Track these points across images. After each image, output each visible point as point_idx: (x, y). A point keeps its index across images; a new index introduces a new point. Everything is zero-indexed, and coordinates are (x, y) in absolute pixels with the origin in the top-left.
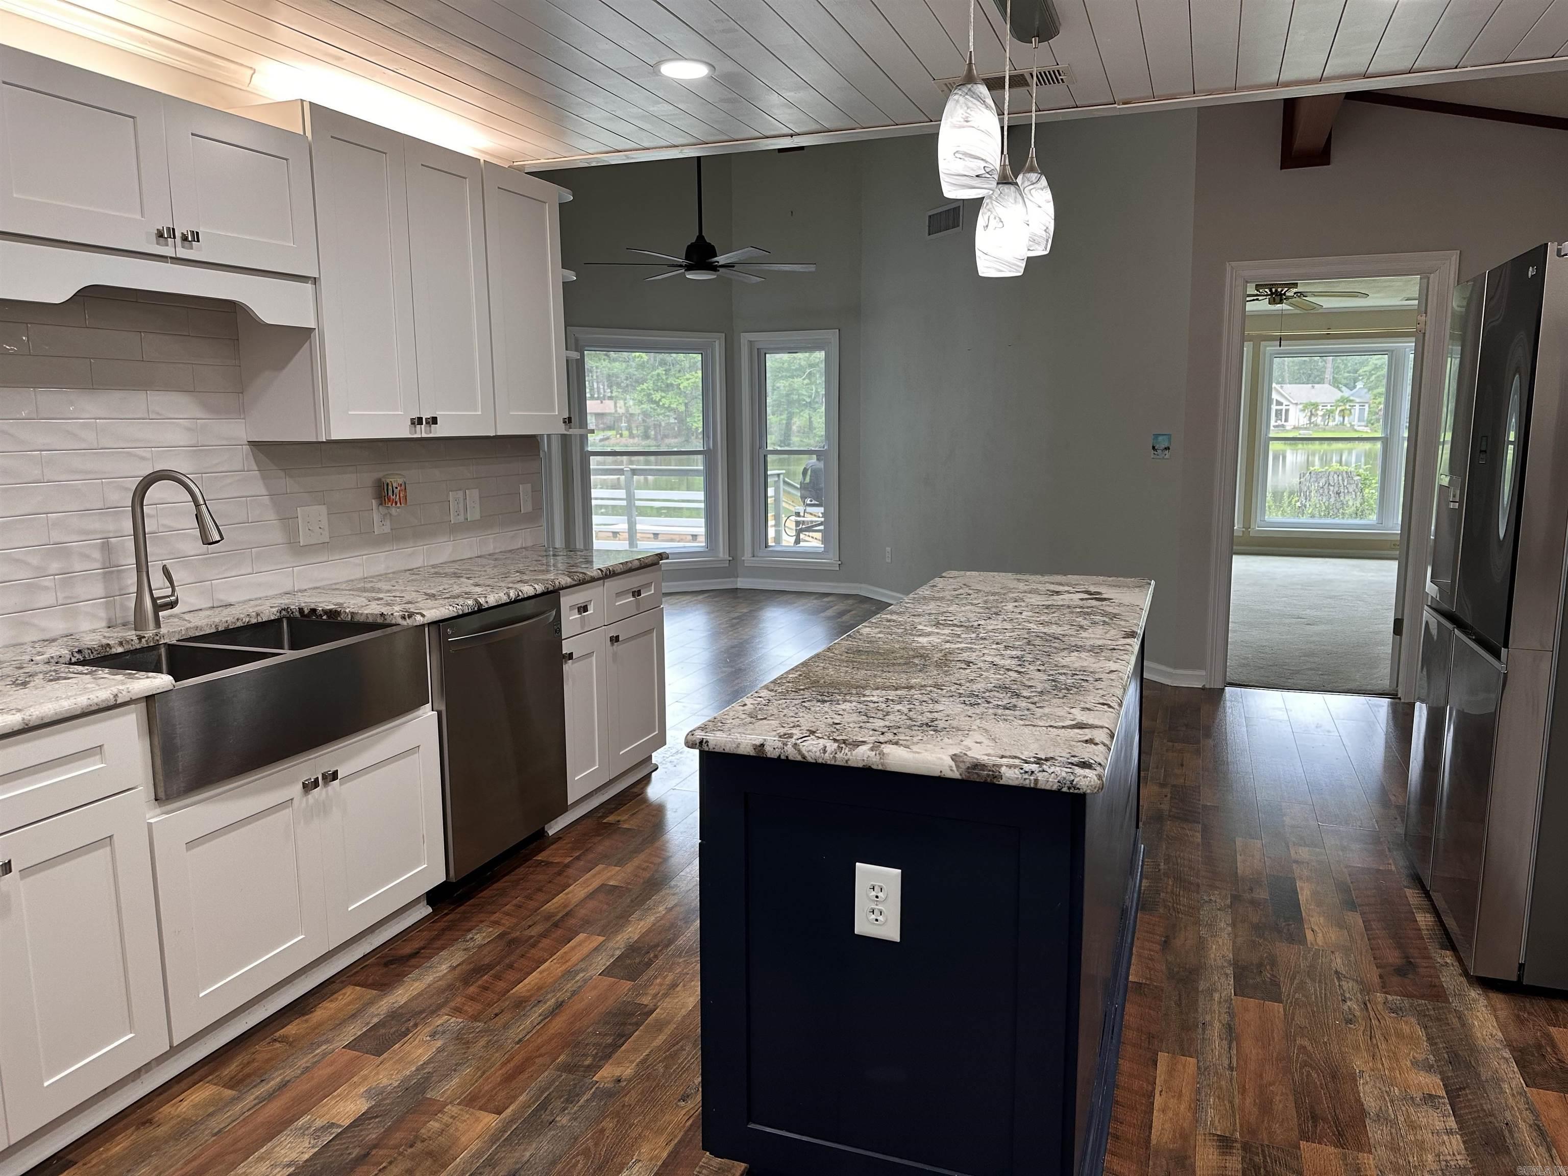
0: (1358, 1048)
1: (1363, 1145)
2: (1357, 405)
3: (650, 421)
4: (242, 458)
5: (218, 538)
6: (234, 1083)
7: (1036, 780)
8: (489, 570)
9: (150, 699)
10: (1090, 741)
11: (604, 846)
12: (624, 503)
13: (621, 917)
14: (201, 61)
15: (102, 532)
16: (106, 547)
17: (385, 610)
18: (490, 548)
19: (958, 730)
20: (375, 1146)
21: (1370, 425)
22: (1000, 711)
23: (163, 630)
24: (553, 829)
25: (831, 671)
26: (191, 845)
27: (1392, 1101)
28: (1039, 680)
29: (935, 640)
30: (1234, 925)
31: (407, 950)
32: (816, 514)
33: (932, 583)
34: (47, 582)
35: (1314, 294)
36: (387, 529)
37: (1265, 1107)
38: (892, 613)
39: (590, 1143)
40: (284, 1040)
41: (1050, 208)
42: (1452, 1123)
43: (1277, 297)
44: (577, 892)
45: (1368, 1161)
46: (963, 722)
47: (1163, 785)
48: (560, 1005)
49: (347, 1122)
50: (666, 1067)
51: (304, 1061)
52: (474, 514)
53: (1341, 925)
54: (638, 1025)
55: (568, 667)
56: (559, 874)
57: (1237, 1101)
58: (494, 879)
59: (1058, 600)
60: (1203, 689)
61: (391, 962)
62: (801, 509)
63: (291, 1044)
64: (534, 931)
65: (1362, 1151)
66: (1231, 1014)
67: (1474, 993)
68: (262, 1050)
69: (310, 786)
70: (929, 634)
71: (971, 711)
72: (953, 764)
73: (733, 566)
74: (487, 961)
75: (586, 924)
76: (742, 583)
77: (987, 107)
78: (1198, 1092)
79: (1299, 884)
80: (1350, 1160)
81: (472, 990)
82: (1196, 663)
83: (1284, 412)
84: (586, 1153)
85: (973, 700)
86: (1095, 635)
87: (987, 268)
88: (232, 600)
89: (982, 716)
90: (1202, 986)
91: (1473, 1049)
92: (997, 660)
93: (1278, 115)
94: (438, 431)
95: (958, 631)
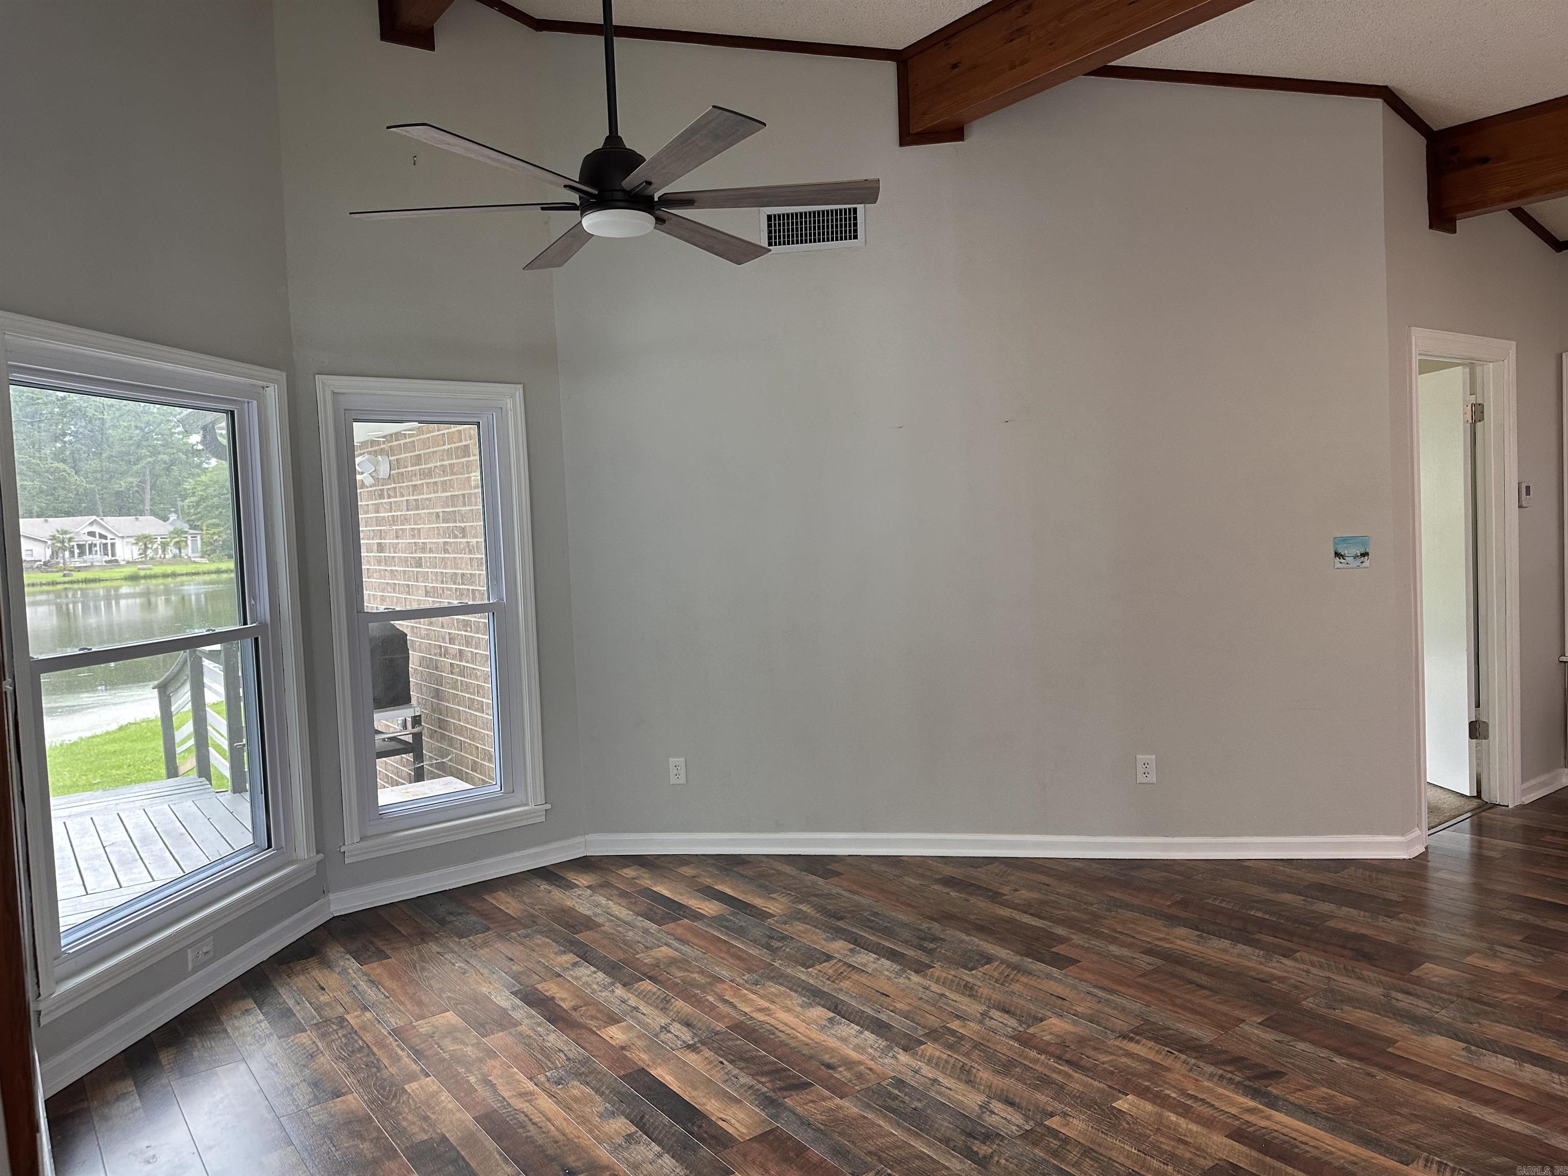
2: (189, 537)
21: (206, 556)
83: (109, 546)
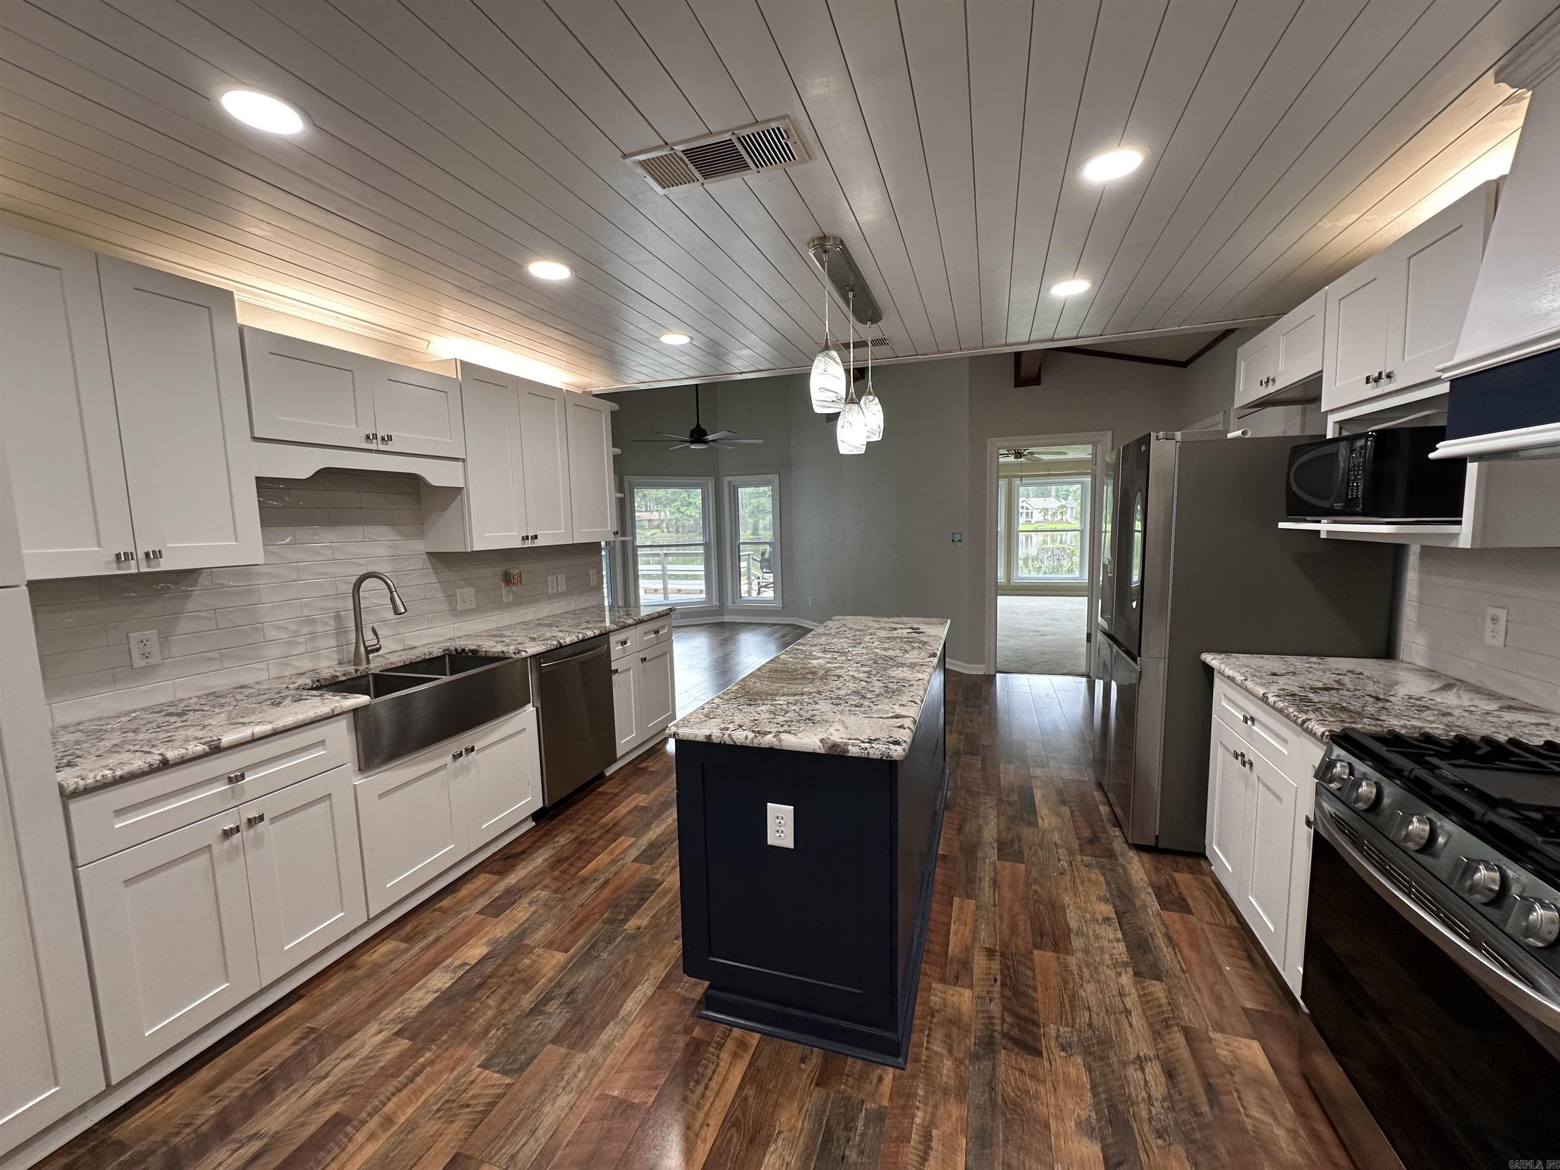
0: (1066, 889)
1: (1069, 951)
3: (680, 523)
4: (422, 562)
5: (403, 610)
6: (408, 939)
7: (868, 753)
8: (569, 621)
9: (356, 711)
10: (901, 727)
11: (639, 781)
12: (661, 573)
13: (645, 826)
14: (396, 336)
15: (335, 608)
16: (338, 617)
17: (505, 649)
18: (572, 608)
19: (827, 721)
20: (490, 977)
22: (853, 709)
23: (371, 666)
24: (609, 772)
25: (758, 685)
26: (381, 796)
27: (1086, 922)
28: (877, 686)
29: (822, 661)
30: (998, 817)
31: (519, 849)
32: (770, 578)
33: (825, 624)
34: (301, 639)
35: (1038, 453)
36: (511, 599)
37: (1014, 929)
38: (799, 644)
39: (620, 970)
40: (440, 909)
41: (881, 415)
42: (1119, 935)
43: (1018, 455)
44: (622, 810)
45: (1072, 960)
46: (830, 716)
47: (960, 734)
48: (607, 882)
49: (473, 962)
50: (668, 918)
51: (451, 923)
52: (563, 588)
53: (1058, 815)
54: (653, 892)
55: (615, 678)
56: (611, 800)
57: (998, 926)
58: (573, 804)
59: (895, 634)
60: (984, 675)
61: (509, 858)
62: (760, 575)
63: (444, 912)
64: (595, 836)
65: (1068, 954)
66: (996, 871)
67: (1132, 854)
68: (426, 917)
69: (456, 757)
70: (819, 658)
71: (836, 708)
72: (821, 744)
73: (721, 609)
74: (565, 855)
75: (625, 830)
76: (727, 619)
77: (837, 363)
78: (976, 921)
79: (1035, 791)
80: (1062, 961)
81: (556, 873)
82: (980, 660)
84: (616, 976)
85: (838, 701)
86: (913, 656)
87: (844, 449)
88: (416, 644)
89: (841, 712)
90: (980, 855)
91: (1131, 888)
92: (856, 675)
93: (1012, 360)
94: (538, 543)
95: (836, 655)
